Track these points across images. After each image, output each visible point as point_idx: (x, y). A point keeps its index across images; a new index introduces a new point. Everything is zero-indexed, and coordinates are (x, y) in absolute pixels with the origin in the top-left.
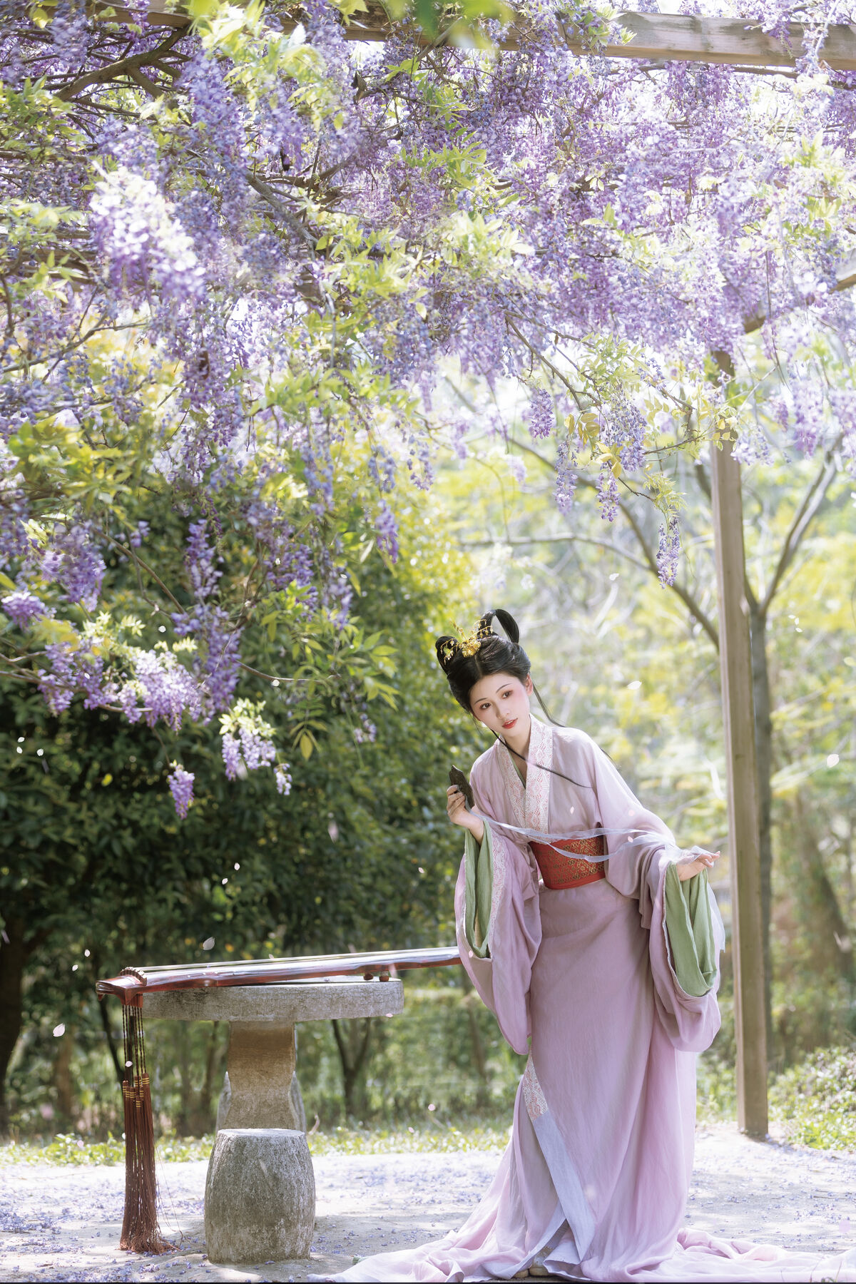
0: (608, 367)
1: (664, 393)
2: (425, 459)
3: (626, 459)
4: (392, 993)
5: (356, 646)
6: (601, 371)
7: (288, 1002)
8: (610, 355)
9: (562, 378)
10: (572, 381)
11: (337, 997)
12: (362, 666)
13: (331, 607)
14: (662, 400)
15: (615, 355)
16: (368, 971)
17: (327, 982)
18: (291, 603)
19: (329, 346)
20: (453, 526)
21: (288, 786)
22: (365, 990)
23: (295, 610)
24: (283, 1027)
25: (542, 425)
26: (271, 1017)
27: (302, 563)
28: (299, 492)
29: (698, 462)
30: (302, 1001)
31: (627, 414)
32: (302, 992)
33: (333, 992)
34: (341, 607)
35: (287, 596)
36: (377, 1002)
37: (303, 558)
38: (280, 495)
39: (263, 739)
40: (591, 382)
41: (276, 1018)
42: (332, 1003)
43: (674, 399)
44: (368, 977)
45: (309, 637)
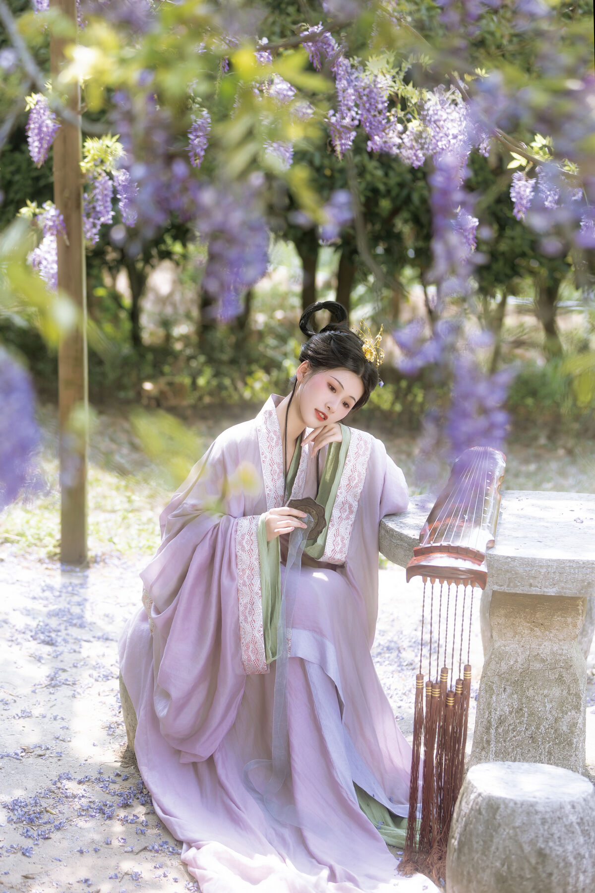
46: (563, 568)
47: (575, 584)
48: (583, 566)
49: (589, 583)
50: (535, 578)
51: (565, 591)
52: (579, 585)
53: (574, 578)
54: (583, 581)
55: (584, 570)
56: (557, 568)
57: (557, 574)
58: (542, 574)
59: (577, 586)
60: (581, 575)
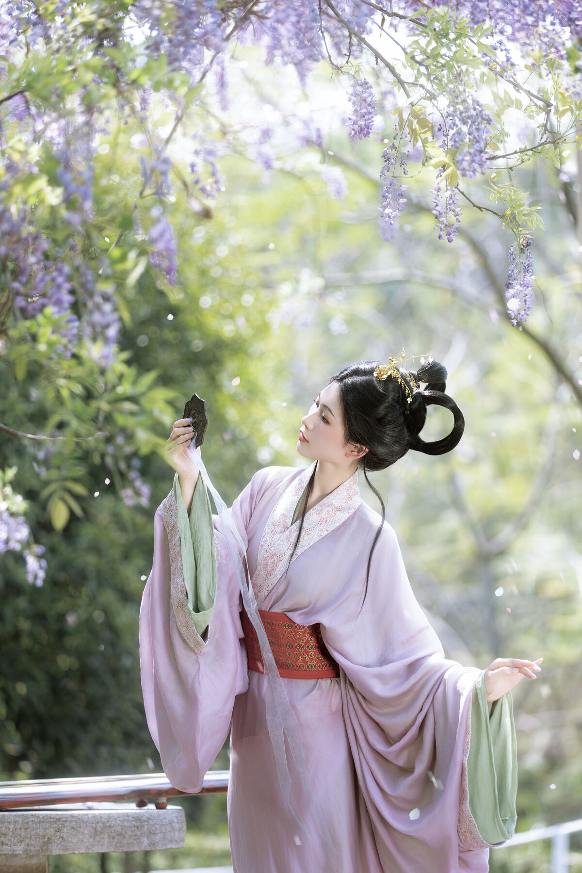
0: (444, 51)
1: (516, 86)
2: (211, 158)
3: (465, 164)
4: (171, 822)
5: (124, 389)
6: (434, 56)
7: (41, 832)
8: (446, 36)
9: (388, 65)
10: (399, 69)
11: (102, 826)
12: (132, 414)
13: (94, 339)
14: (514, 94)
15: (452, 36)
16: (142, 797)
17: (90, 809)
18: (46, 333)
19: (93, 18)
20: (258, 260)
21: (41, 574)
22: (137, 818)
23: (50, 345)
24: (35, 861)
25: (362, 123)
26: (19, 849)
27: (59, 287)
28: (54, 197)
29: (565, 178)
30: (59, 830)
31: (467, 109)
32: (58, 819)
33: (97, 820)
34: (106, 341)
35: (39, 325)
36: (151, 833)
37: (60, 280)
38: (32, 201)
39: (12, 515)
40: (423, 69)
41: (26, 851)
42: (96, 833)
43: (529, 93)
44: (141, 804)
45: (68, 377)
46: (27, 823)
47: (37, 840)
48: (42, 820)
49: (49, 839)
50: (5, 835)
51: (30, 848)
52: (41, 841)
53: (37, 833)
54: (44, 836)
55: (44, 824)
56: (22, 823)
57: (23, 830)
58: (11, 830)
59: (39, 842)
60: (42, 830)
